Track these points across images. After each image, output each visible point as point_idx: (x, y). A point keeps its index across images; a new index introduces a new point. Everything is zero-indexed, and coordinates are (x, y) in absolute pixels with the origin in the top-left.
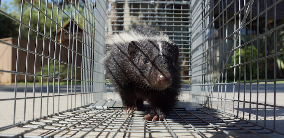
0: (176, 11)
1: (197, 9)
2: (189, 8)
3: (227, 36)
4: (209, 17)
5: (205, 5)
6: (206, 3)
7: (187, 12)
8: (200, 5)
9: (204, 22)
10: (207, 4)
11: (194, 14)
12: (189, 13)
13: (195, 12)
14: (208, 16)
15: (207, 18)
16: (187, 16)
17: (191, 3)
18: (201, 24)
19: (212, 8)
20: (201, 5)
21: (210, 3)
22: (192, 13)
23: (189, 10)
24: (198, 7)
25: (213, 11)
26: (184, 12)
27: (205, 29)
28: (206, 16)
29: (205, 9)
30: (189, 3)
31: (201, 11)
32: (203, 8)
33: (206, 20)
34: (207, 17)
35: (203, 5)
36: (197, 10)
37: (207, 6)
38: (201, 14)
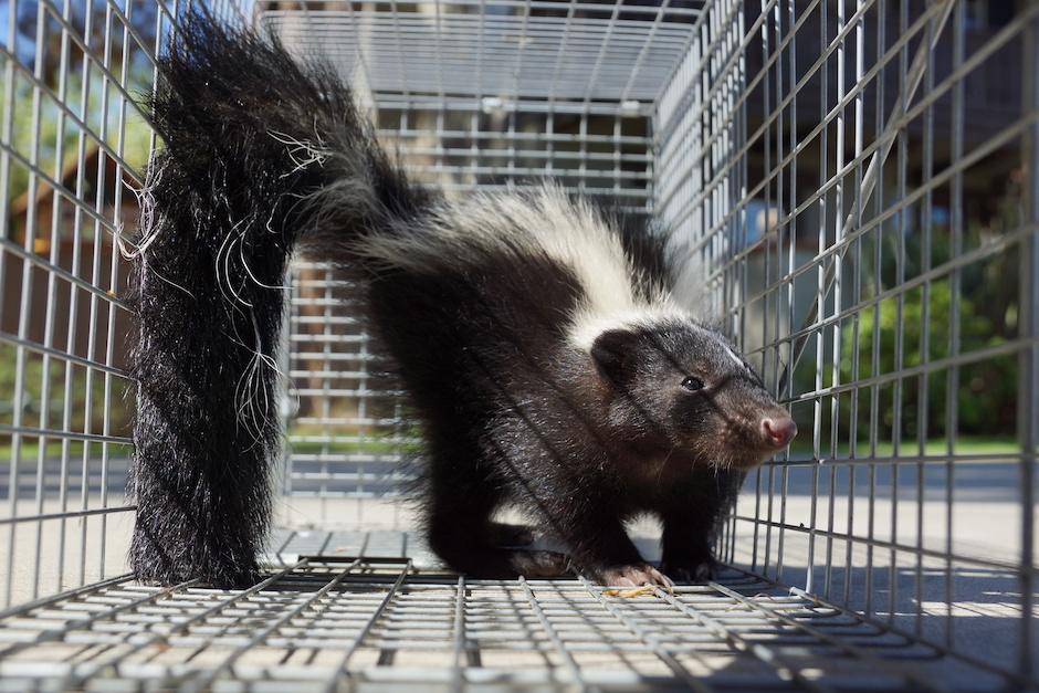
0: (592, 147)
1: (683, 140)
2: (649, 133)
3: (791, 272)
4: (726, 181)
5: (715, 131)
6: (717, 124)
7: (642, 149)
8: (694, 125)
9: (707, 202)
10: (720, 125)
11: (668, 163)
12: (648, 157)
13: (674, 153)
14: (725, 176)
15: (720, 186)
16: (642, 167)
17: (656, 111)
18: (695, 209)
19: (742, 146)
20: (699, 125)
21: (731, 125)
22: (660, 154)
23: (648, 141)
24: (686, 135)
25: (742, 157)
26: (626, 149)
27: (712, 231)
28: (717, 178)
29: (714, 147)
30: (647, 111)
31: (697, 152)
32: (707, 141)
33: (715, 193)
34: (722, 182)
35: (706, 131)
36: (680, 145)
37: (722, 135)
38: (695, 166)
